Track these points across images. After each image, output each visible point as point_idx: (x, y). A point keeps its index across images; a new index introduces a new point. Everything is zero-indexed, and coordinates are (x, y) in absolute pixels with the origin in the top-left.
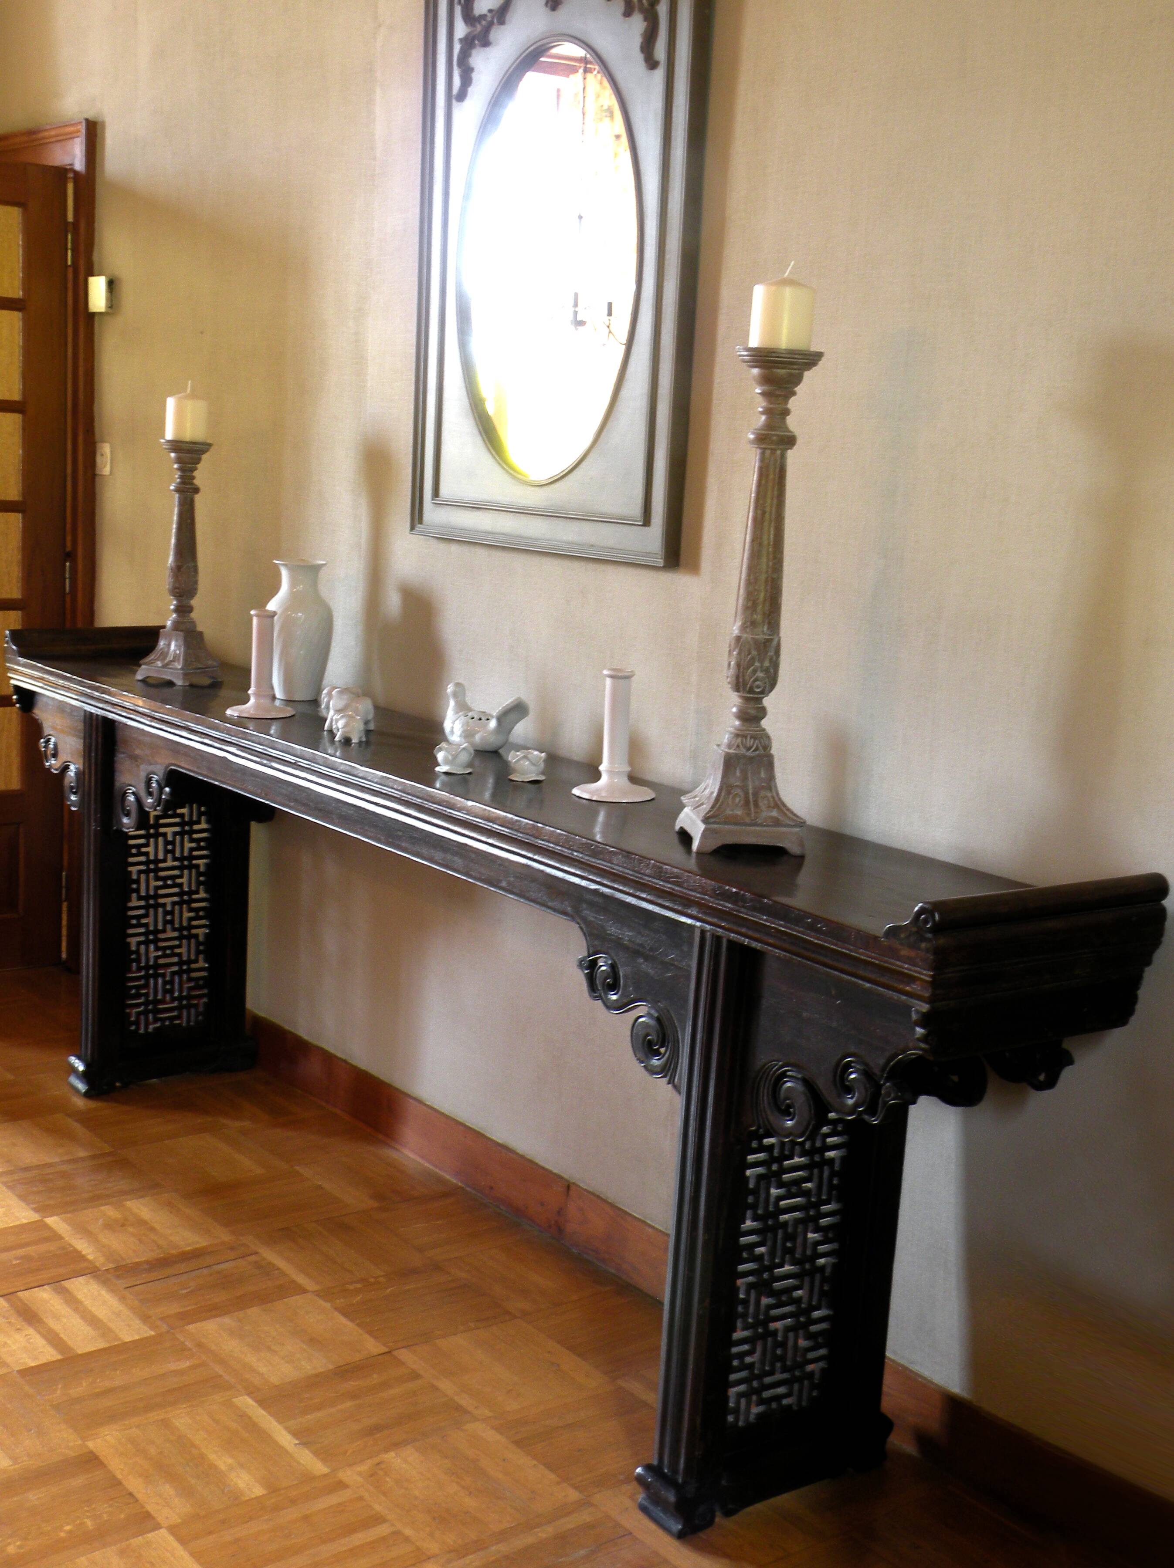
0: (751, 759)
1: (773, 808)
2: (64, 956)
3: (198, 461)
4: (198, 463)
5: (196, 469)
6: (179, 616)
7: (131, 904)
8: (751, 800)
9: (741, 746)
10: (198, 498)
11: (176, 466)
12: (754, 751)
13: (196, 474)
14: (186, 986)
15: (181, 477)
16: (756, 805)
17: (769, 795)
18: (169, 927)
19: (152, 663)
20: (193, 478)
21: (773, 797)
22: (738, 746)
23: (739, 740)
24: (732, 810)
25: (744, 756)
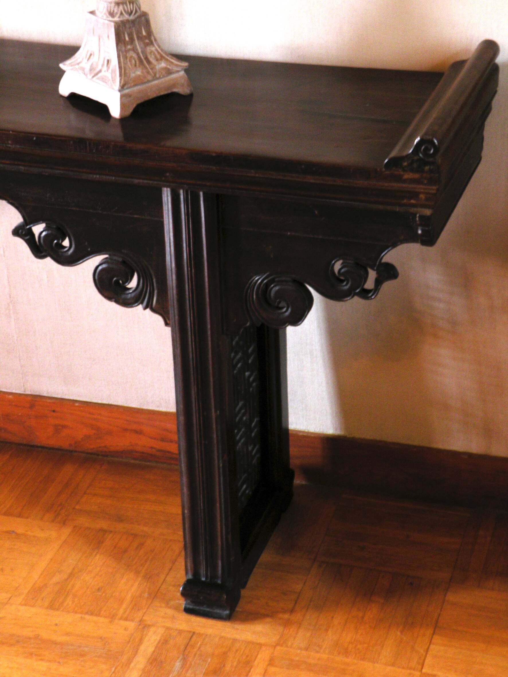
0: (133, 22)
1: (161, 60)
8: (142, 58)
9: (124, 13)
12: (135, 14)
16: (149, 62)
17: (153, 49)
21: (157, 50)
22: (121, 14)
23: (121, 7)
24: (134, 73)
25: (128, 21)
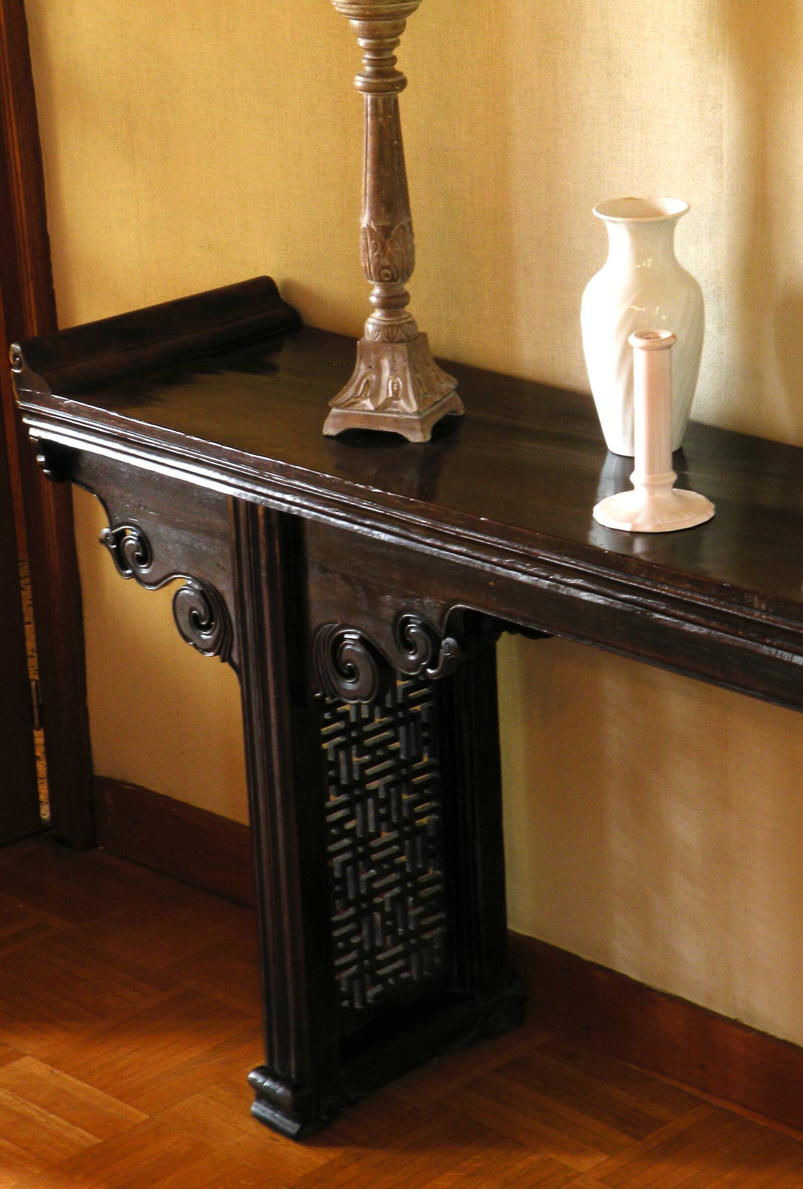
2: (45, 812)
3: (399, 29)
4: (400, 33)
5: (397, 43)
6: (388, 315)
7: (329, 804)
10: (403, 98)
11: (362, 42)
13: (396, 52)
14: (412, 913)
15: (374, 63)
18: (383, 826)
19: (355, 403)
20: (394, 59)
